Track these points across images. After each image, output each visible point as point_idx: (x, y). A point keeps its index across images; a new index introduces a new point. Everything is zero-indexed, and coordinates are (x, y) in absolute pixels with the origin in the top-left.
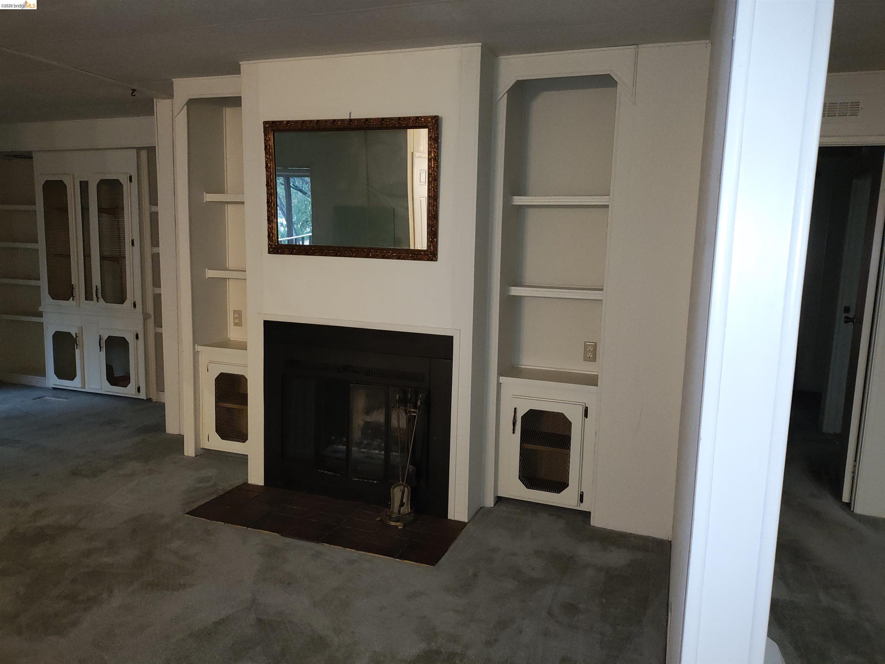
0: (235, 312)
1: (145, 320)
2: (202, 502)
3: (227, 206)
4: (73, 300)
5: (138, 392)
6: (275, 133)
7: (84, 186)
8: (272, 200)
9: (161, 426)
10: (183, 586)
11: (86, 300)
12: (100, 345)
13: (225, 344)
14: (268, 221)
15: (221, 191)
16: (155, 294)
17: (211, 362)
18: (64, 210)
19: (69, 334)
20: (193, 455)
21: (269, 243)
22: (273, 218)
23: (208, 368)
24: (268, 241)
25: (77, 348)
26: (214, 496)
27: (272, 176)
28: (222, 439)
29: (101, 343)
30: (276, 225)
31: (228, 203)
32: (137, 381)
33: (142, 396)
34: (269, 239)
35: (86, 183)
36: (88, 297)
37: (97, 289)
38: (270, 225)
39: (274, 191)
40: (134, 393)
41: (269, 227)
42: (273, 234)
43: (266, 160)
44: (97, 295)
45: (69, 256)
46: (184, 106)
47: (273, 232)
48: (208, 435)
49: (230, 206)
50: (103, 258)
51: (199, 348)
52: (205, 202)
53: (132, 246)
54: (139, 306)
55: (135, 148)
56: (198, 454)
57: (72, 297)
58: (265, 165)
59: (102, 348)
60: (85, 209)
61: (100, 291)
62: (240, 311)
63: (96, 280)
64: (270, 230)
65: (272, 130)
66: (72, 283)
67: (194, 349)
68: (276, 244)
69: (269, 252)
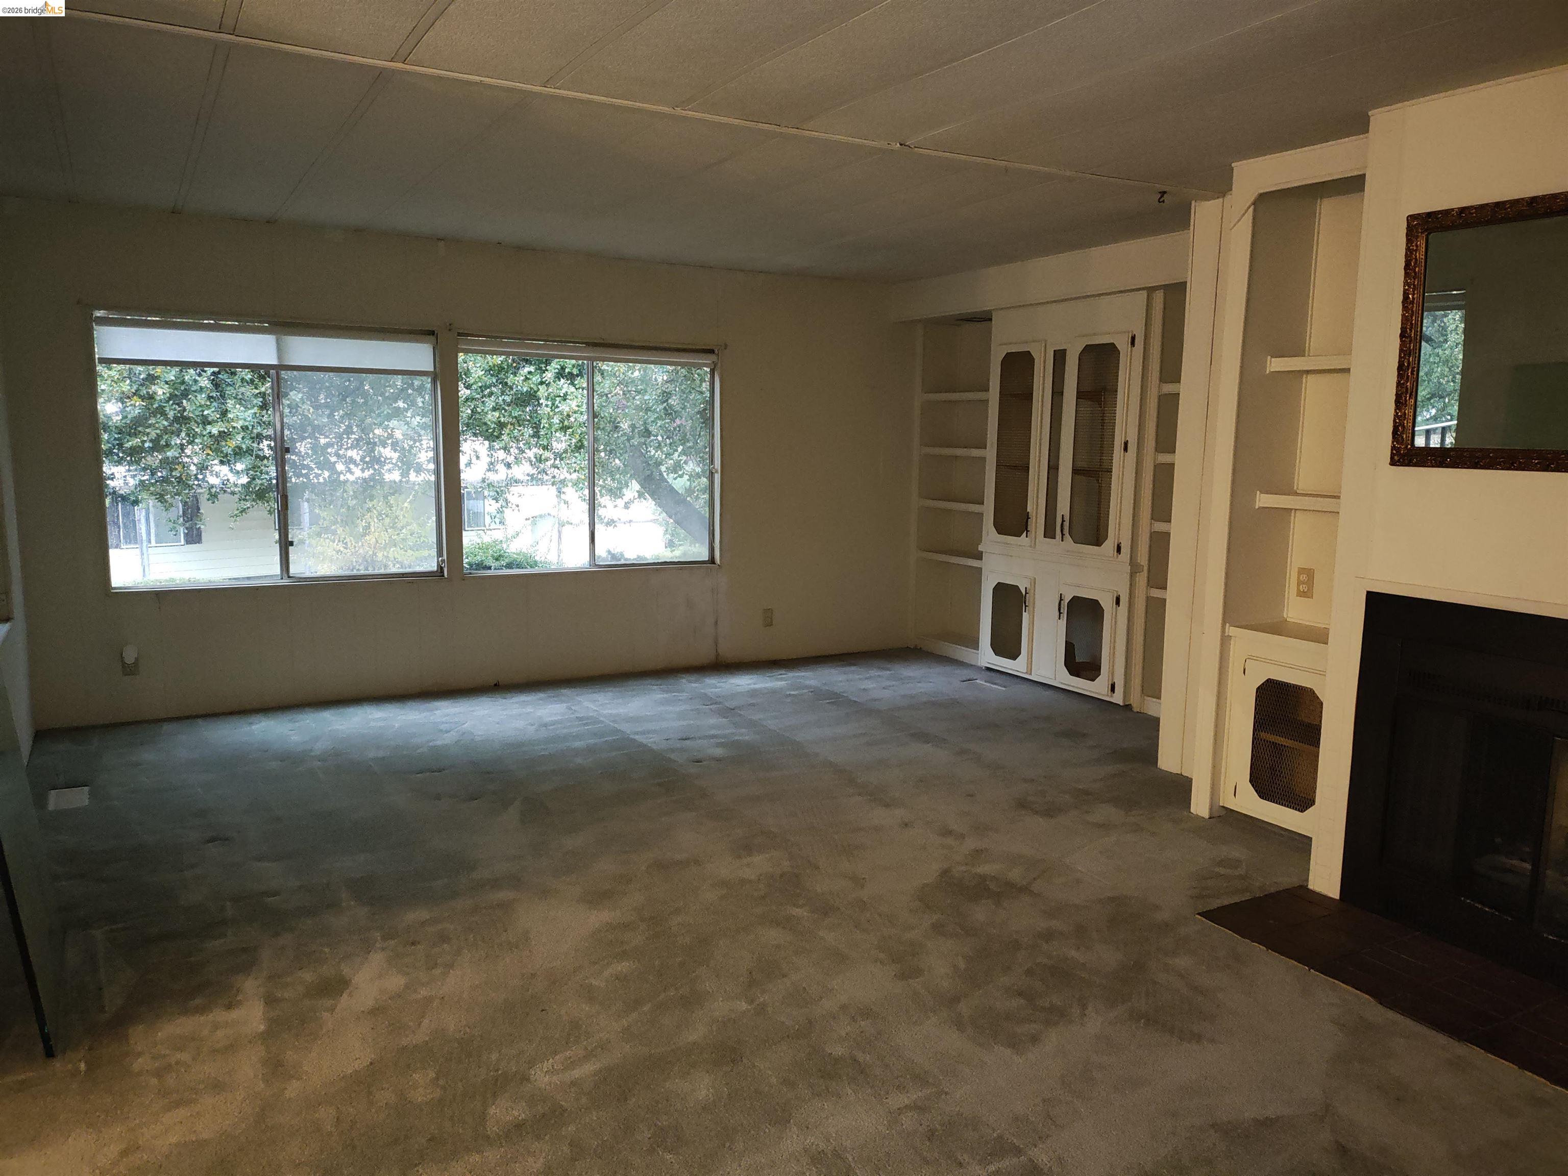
0: (1301, 571)
1: (1132, 575)
2: (1227, 901)
3: (1306, 378)
4: (1027, 537)
5: (1111, 691)
6: (1430, 237)
7: (1060, 357)
8: (1409, 363)
9: (1150, 754)
10: (1198, 1038)
11: (1045, 537)
12: (1059, 610)
13: (1278, 628)
14: (1396, 404)
15: (1299, 351)
16: (1154, 532)
17: (1251, 658)
18: (1027, 397)
19: (1016, 588)
20: (1207, 816)
21: (1394, 445)
22: (1408, 398)
23: (1246, 667)
24: (1393, 442)
25: (1025, 611)
26: (1247, 896)
27: (1414, 318)
28: (1260, 797)
29: (1062, 606)
30: (1412, 411)
31: (1308, 372)
32: (1112, 673)
33: (1118, 698)
34: (1394, 437)
35: (1064, 352)
36: (1049, 533)
37: (1063, 521)
38: (1400, 410)
39: (1416, 346)
40: (1106, 693)
41: (1396, 416)
42: (1403, 427)
43: (1404, 289)
44: (1062, 531)
45: (1027, 469)
46: (1249, 207)
47: (1404, 423)
48: (1236, 786)
49: (1311, 378)
50: (1076, 471)
51: (1232, 631)
52: (1267, 373)
53: (1124, 452)
54: (1126, 549)
55: (1143, 289)
56: (1216, 814)
57: (1025, 532)
58: (1401, 298)
59: (1061, 615)
60: (1058, 393)
61: (1067, 524)
62: (1311, 569)
63: (1063, 507)
64: (1398, 421)
65: (1426, 230)
66: (1028, 510)
67: (1223, 631)
68: (1409, 446)
69: (1393, 463)
